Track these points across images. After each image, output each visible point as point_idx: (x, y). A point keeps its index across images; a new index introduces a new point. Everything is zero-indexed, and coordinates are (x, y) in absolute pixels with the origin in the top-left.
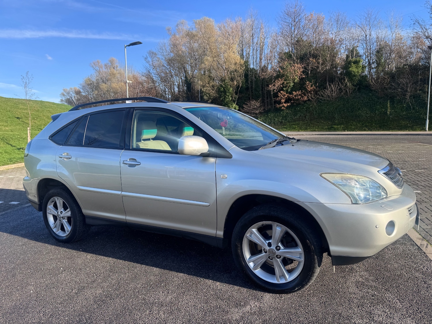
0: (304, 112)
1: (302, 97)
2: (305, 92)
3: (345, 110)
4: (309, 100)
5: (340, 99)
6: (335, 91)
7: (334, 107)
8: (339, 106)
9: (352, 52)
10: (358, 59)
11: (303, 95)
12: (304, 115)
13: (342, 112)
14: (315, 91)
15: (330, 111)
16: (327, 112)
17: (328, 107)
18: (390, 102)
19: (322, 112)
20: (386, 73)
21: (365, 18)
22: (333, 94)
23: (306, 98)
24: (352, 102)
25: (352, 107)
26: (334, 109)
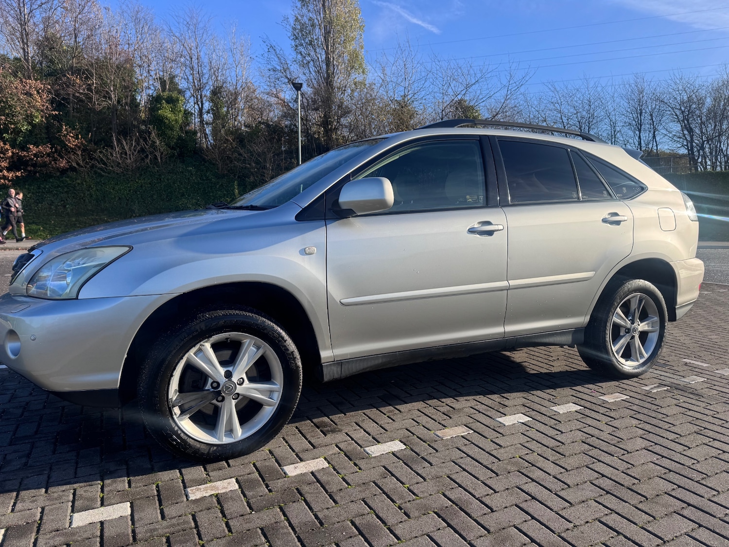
0: (62, 195)
1: (55, 160)
2: (61, 149)
3: (155, 197)
4: (72, 169)
5: (144, 173)
6: (130, 155)
7: (131, 187)
8: (141, 186)
9: (167, 83)
10: (174, 95)
11: (56, 156)
12: (62, 202)
13: (149, 199)
14: (87, 149)
15: (123, 196)
16: (117, 199)
17: (117, 188)
18: (239, 185)
19: (104, 197)
20: (229, 132)
21: (185, 23)
22: (129, 161)
23: (63, 164)
24: (168, 180)
25: (168, 190)
26: (132, 191)
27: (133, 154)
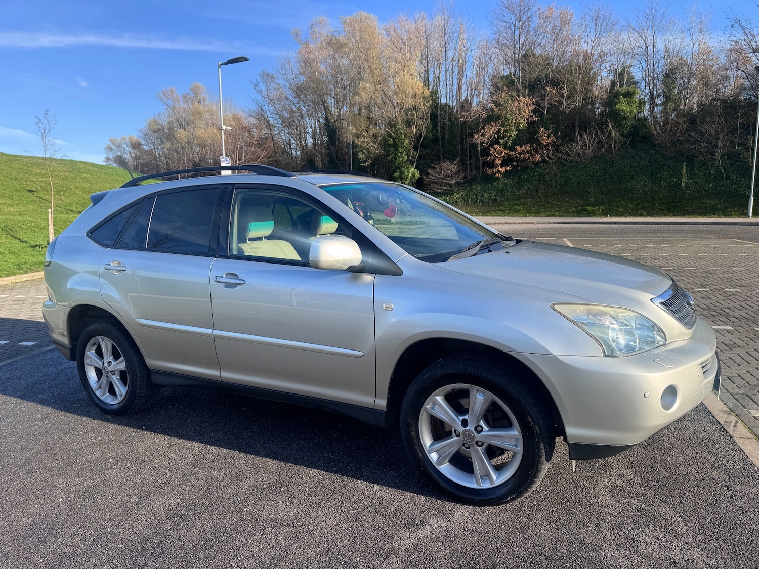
0: (535, 182)
1: (533, 155)
2: (537, 146)
3: (608, 180)
4: (544, 161)
5: (599, 160)
6: (589, 146)
7: (588, 173)
8: (597, 172)
9: (621, 75)
10: (631, 89)
11: (533, 152)
12: (535, 188)
13: (602, 182)
14: (555, 145)
15: (581, 181)
16: (576, 183)
17: (576, 174)
18: (687, 166)
19: (566, 182)
20: (681, 114)
21: (645, 15)
22: (587, 151)
23: (538, 158)
24: (619, 164)
25: (619, 173)
26: (588, 176)
27: (592, 145)
